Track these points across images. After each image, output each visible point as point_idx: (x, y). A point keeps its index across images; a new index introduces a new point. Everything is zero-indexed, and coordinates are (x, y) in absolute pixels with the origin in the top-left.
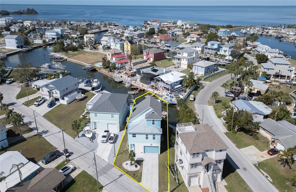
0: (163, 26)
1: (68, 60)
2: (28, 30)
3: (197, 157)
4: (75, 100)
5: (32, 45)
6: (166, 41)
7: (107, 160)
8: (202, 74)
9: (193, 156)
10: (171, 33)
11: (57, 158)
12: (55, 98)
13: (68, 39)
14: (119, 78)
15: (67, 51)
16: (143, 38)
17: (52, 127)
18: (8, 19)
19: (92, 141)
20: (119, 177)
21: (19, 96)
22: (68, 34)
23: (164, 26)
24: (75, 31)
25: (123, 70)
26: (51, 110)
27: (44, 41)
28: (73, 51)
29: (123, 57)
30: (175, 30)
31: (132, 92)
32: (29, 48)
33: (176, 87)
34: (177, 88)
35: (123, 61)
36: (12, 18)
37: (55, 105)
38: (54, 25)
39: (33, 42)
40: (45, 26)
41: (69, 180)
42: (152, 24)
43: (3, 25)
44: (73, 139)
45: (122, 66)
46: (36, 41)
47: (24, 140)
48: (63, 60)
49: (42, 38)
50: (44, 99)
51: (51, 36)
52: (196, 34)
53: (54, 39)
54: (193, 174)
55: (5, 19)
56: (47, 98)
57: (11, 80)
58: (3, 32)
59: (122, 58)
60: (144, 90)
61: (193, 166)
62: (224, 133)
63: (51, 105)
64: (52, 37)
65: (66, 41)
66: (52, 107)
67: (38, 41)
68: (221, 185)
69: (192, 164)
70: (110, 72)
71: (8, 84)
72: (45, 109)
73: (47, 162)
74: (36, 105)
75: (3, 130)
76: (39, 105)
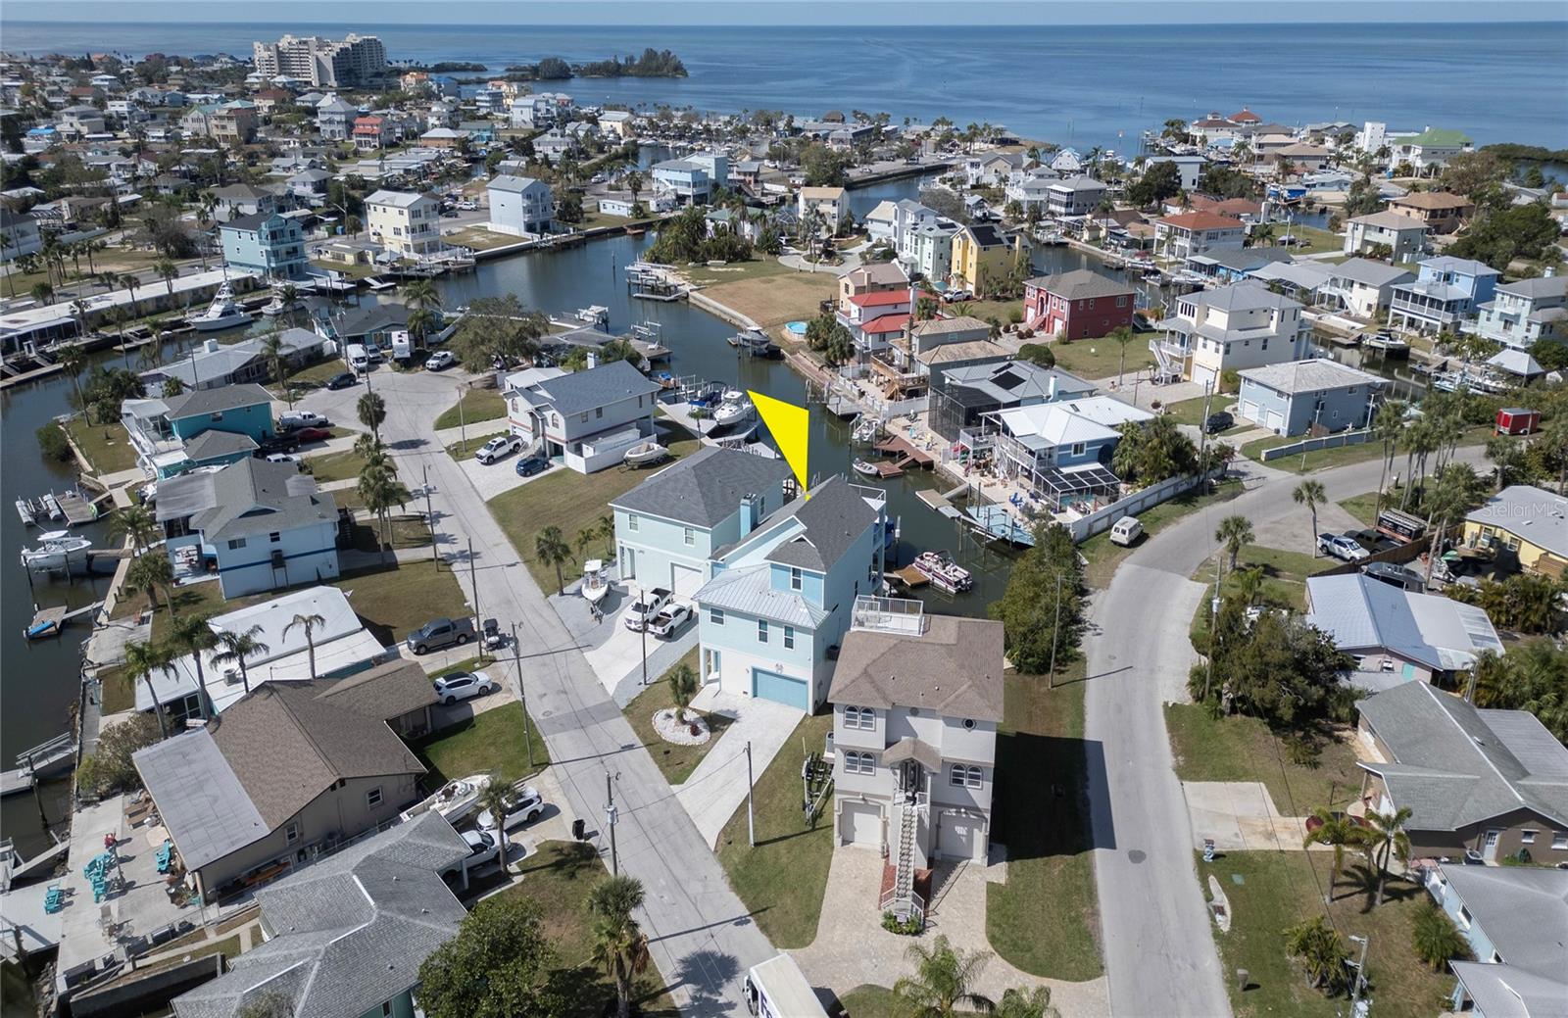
0: (1256, 151)
1: (691, 300)
2: (604, 152)
3: (863, 724)
4: (621, 463)
5: (590, 220)
6: (1204, 236)
7: (611, 690)
8: (1278, 431)
9: (849, 716)
10: (1286, 194)
11: (458, 643)
12: (555, 445)
13: (724, 205)
14: (853, 401)
15: (705, 260)
16: (1089, 216)
17: (496, 545)
18: (547, 102)
19: (599, 618)
20: (619, 749)
21: (447, 421)
22: (748, 178)
23: (1265, 151)
24: (793, 166)
25: (876, 362)
26: (523, 486)
27: (638, 210)
28: (730, 261)
29: (896, 306)
30: (1317, 178)
31: (869, 465)
32: (572, 233)
33: (1066, 470)
34: (1070, 476)
35: (887, 324)
36: (567, 97)
37: (544, 469)
38: (718, 135)
39: (599, 210)
40: (681, 137)
41: (456, 716)
42: (1204, 140)
43: (524, 127)
44: (543, 595)
45: (882, 345)
46: (607, 205)
47: (394, 566)
48: (672, 297)
49: (636, 195)
50: (515, 442)
51: (671, 187)
52: (1419, 209)
53: (681, 199)
54: (858, 794)
55: (536, 101)
56: (527, 437)
57: (446, 355)
58: (506, 158)
59: (890, 310)
60: (929, 465)
61: (855, 762)
62: (1166, 704)
63: (529, 467)
64: (675, 190)
65: (715, 215)
66: (532, 474)
67: (616, 208)
68: (976, 878)
69: (853, 754)
70: (825, 369)
71: (432, 370)
72: (506, 476)
73: (421, 646)
74: (481, 458)
75: (324, 517)
76: (491, 461)
